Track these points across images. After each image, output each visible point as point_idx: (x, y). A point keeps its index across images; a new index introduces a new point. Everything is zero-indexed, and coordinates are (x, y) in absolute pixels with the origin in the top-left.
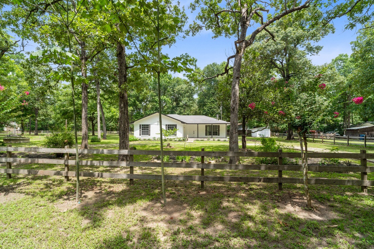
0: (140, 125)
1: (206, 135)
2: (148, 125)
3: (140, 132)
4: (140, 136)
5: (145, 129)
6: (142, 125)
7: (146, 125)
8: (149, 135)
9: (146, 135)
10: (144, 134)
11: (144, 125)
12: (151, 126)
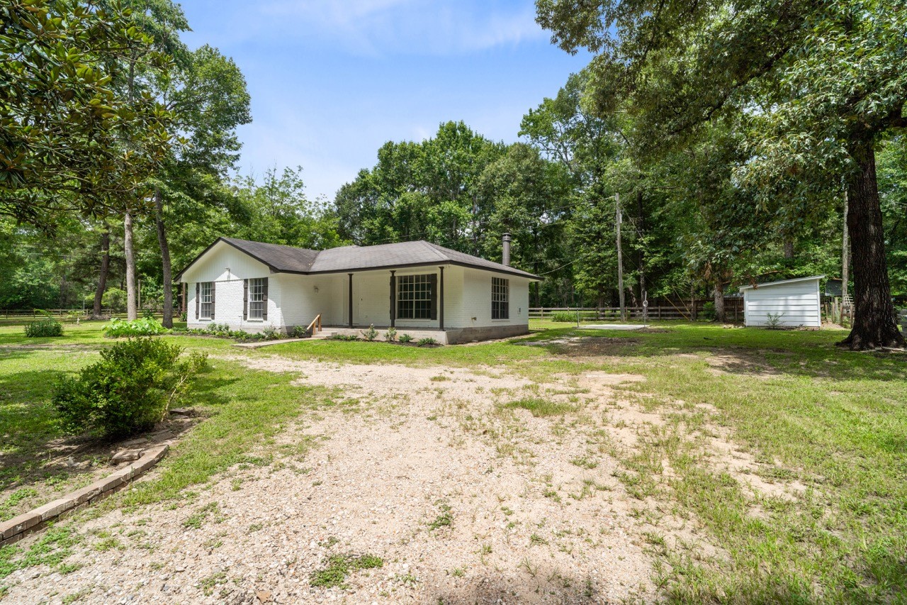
0: (198, 284)
2: (212, 284)
3: (198, 308)
5: (208, 297)
6: (203, 285)
7: (209, 285)
8: (212, 315)
9: (209, 315)
10: (206, 314)
11: (206, 285)
12: (218, 287)
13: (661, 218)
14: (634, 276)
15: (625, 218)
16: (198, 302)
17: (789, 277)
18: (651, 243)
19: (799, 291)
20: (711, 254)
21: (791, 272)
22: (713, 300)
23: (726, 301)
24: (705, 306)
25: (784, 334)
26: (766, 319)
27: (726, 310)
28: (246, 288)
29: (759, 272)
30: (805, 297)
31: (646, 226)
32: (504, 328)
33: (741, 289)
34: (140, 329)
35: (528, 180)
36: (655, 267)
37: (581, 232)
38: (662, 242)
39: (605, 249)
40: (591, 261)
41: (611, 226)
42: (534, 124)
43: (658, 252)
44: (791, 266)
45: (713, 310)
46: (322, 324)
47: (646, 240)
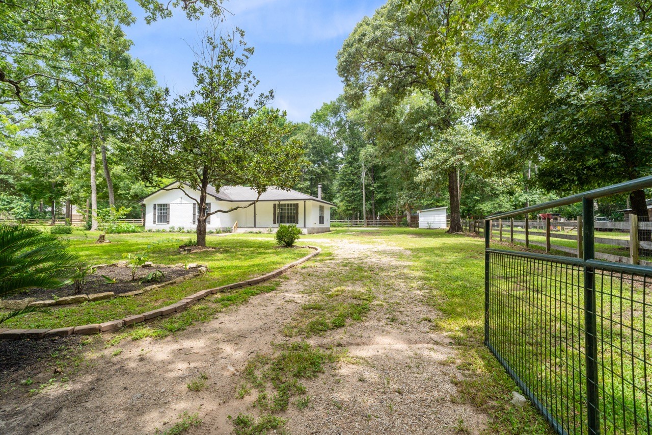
0: (155, 205)
1: (274, 223)
2: (166, 205)
3: (155, 218)
4: (155, 225)
5: (163, 212)
6: (159, 205)
7: (164, 205)
8: (168, 222)
9: (164, 222)
10: (161, 222)
11: (161, 205)
12: (171, 207)
13: (385, 177)
14: (370, 204)
15: (366, 174)
16: (155, 215)
17: (438, 206)
18: (379, 187)
19: (439, 213)
20: (408, 200)
21: (438, 204)
22: (406, 216)
23: (412, 217)
24: (403, 220)
25: (432, 230)
26: (427, 225)
27: (412, 221)
28: (194, 208)
29: (425, 204)
30: (441, 216)
31: (375, 178)
32: (323, 228)
33: (418, 212)
34: (131, 229)
35: (314, 148)
36: (380, 199)
37: (344, 180)
38: (383, 186)
39: (356, 190)
40: (349, 195)
41: (359, 177)
42: (318, 117)
43: (381, 192)
44: (438, 201)
45: (406, 221)
46: (238, 227)
47: (375, 185)
